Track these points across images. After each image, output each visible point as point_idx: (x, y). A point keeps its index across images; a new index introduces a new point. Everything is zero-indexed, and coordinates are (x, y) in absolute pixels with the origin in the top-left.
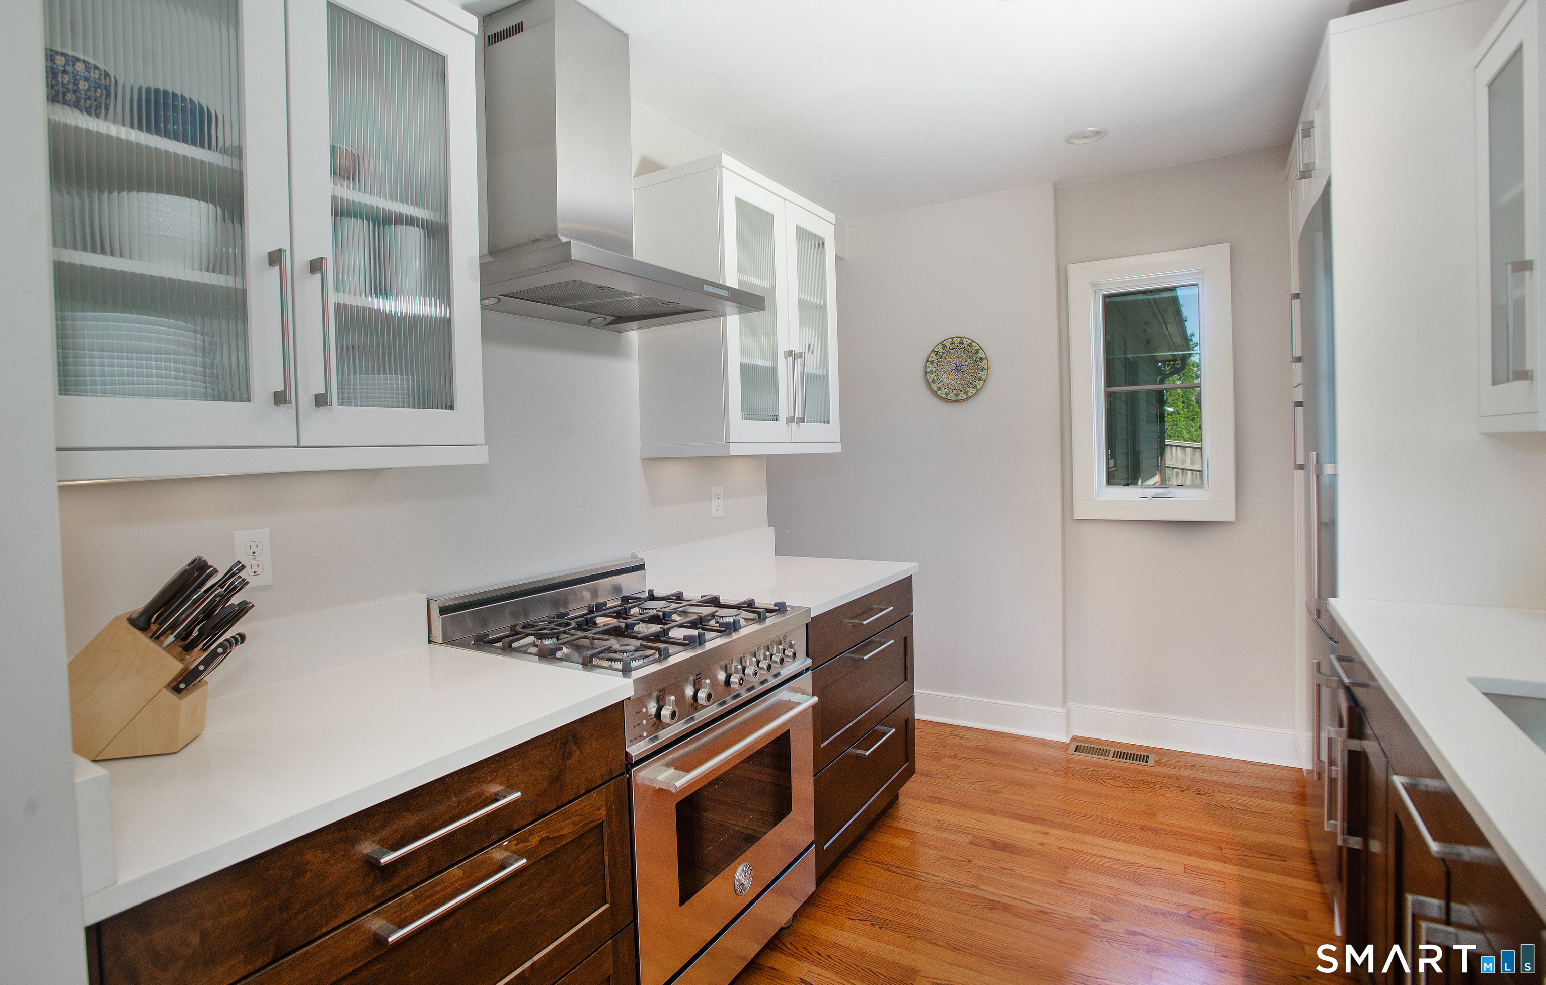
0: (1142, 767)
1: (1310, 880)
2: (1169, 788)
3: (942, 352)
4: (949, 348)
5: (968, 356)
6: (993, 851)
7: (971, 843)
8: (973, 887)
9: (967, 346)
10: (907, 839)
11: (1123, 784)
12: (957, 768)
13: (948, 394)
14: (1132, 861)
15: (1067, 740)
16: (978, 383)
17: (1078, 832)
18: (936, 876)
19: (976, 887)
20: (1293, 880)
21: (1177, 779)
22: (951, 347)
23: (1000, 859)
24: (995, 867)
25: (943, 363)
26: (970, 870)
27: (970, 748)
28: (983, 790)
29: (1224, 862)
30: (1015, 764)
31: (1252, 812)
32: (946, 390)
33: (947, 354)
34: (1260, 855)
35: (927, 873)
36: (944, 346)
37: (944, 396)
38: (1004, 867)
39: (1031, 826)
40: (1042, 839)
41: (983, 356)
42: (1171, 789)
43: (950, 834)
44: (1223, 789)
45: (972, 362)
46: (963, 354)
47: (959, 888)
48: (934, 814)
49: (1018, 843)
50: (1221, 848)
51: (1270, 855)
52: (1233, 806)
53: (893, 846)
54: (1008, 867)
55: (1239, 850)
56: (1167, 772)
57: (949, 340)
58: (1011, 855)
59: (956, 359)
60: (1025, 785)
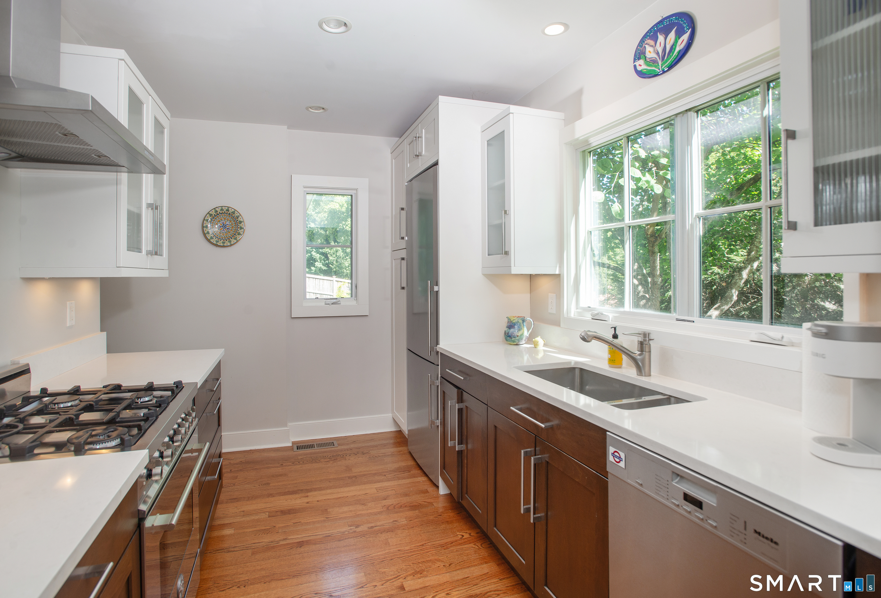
0: (333, 449)
1: (422, 476)
2: (350, 455)
3: (215, 215)
4: (220, 213)
5: (232, 219)
6: (284, 516)
7: (269, 517)
8: (284, 539)
9: (232, 213)
10: (230, 529)
11: (329, 460)
12: (236, 477)
13: (217, 241)
14: (354, 494)
15: (290, 445)
16: (238, 236)
17: (322, 490)
18: (260, 543)
19: (286, 539)
20: (416, 479)
21: (351, 450)
22: (221, 212)
23: (290, 519)
24: (289, 524)
25: (215, 222)
26: (278, 531)
27: (237, 464)
28: (259, 485)
29: (390, 481)
30: (269, 466)
31: (388, 455)
32: (216, 239)
33: (218, 217)
34: (401, 473)
35: (254, 543)
36: (216, 211)
37: (215, 242)
38: (295, 522)
39: (297, 496)
40: (306, 500)
41: (242, 220)
42: (351, 455)
43: (254, 516)
44: (371, 449)
45: (234, 223)
46: (228, 217)
47: (277, 543)
48: (239, 508)
49: (296, 507)
50: (385, 475)
51: (403, 471)
52: (379, 455)
53: (223, 536)
54: (297, 521)
55: (391, 474)
56: (345, 448)
57: (220, 208)
58: (294, 514)
59: (223, 220)
60: (281, 475)
